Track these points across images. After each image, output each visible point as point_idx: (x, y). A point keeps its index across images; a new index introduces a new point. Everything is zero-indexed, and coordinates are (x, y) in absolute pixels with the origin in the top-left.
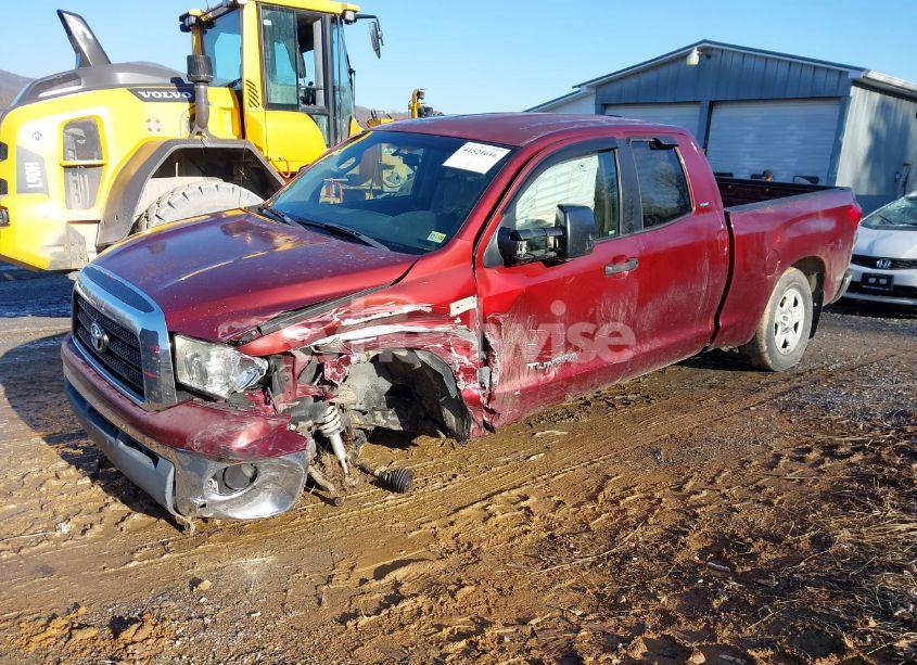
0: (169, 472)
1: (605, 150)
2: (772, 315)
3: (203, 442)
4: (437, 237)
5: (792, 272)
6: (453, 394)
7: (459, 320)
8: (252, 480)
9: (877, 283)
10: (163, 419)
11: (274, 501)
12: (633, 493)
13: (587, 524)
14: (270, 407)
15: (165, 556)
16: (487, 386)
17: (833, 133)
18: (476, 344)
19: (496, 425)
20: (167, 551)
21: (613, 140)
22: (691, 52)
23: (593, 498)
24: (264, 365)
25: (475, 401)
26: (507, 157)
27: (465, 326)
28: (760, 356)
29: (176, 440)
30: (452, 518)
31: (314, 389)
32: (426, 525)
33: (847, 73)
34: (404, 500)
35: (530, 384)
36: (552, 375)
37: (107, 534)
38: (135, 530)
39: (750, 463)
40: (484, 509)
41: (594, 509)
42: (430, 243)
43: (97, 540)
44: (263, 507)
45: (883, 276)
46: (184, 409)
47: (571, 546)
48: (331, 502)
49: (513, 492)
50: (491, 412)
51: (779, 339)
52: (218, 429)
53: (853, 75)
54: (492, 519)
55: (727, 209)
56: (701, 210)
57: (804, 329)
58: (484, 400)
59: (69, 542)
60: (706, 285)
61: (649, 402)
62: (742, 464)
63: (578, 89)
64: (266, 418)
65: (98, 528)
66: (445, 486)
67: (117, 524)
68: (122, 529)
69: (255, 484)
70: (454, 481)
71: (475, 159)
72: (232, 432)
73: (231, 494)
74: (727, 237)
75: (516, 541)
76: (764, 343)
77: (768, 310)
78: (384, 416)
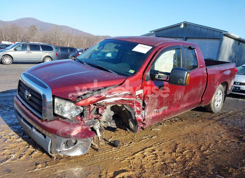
0: (50, 141)
1: (177, 49)
2: (215, 97)
3: (62, 133)
4: (132, 71)
5: (220, 86)
6: (134, 118)
7: (138, 97)
8: (75, 144)
9: (236, 89)
10: (49, 125)
11: (81, 150)
12: (186, 150)
13: (175, 160)
14: (83, 122)
15: (47, 167)
16: (144, 116)
17: (218, 48)
18: (141, 104)
19: (144, 128)
20: (47, 165)
21: (180, 46)
22: (181, 24)
23: (174, 151)
24: (82, 109)
25: (140, 120)
26: (152, 49)
27: (139, 98)
28: (210, 108)
29: (53, 131)
30: (133, 156)
31: (95, 116)
32: (126, 159)
33: (222, 32)
34: (117, 150)
35: (155, 116)
36: (160, 113)
37: (27, 159)
38: (36, 158)
39: (218, 142)
40: (142, 153)
41: (175, 155)
42: (129, 73)
43: (24, 160)
44: (78, 152)
45: (237, 87)
46: (56, 122)
47: (172, 167)
48: (97, 150)
49: (150, 148)
50: (144, 124)
51: (216, 104)
52: (67, 129)
53: (224, 33)
54: (146, 157)
55: (206, 67)
56: (200, 67)
57: (222, 101)
58: (142, 120)
59: (15, 161)
60: (201, 88)
61: (182, 121)
62: (216, 142)
63: (151, 32)
64: (82, 126)
65: (24, 156)
66: (129, 146)
67: (30, 155)
68: (32, 157)
69: (76, 145)
70: (131, 144)
71: (142, 49)
72: (72, 130)
73: (68, 148)
74: (206, 75)
75: (155, 165)
76: (212, 105)
77: (214, 96)
78: (110, 123)
